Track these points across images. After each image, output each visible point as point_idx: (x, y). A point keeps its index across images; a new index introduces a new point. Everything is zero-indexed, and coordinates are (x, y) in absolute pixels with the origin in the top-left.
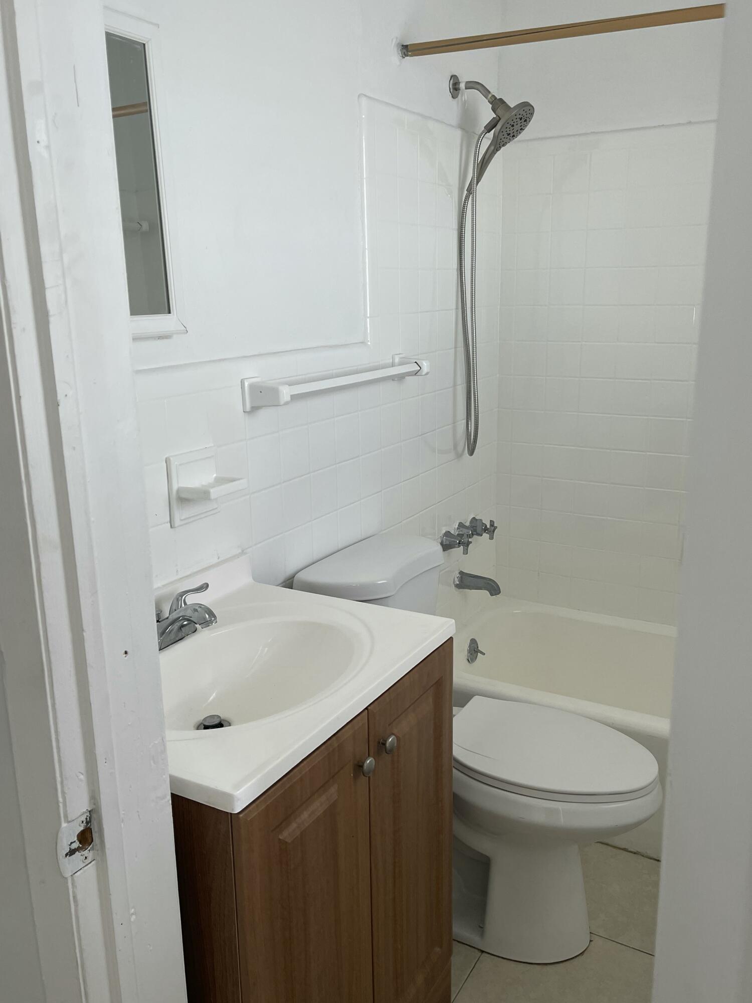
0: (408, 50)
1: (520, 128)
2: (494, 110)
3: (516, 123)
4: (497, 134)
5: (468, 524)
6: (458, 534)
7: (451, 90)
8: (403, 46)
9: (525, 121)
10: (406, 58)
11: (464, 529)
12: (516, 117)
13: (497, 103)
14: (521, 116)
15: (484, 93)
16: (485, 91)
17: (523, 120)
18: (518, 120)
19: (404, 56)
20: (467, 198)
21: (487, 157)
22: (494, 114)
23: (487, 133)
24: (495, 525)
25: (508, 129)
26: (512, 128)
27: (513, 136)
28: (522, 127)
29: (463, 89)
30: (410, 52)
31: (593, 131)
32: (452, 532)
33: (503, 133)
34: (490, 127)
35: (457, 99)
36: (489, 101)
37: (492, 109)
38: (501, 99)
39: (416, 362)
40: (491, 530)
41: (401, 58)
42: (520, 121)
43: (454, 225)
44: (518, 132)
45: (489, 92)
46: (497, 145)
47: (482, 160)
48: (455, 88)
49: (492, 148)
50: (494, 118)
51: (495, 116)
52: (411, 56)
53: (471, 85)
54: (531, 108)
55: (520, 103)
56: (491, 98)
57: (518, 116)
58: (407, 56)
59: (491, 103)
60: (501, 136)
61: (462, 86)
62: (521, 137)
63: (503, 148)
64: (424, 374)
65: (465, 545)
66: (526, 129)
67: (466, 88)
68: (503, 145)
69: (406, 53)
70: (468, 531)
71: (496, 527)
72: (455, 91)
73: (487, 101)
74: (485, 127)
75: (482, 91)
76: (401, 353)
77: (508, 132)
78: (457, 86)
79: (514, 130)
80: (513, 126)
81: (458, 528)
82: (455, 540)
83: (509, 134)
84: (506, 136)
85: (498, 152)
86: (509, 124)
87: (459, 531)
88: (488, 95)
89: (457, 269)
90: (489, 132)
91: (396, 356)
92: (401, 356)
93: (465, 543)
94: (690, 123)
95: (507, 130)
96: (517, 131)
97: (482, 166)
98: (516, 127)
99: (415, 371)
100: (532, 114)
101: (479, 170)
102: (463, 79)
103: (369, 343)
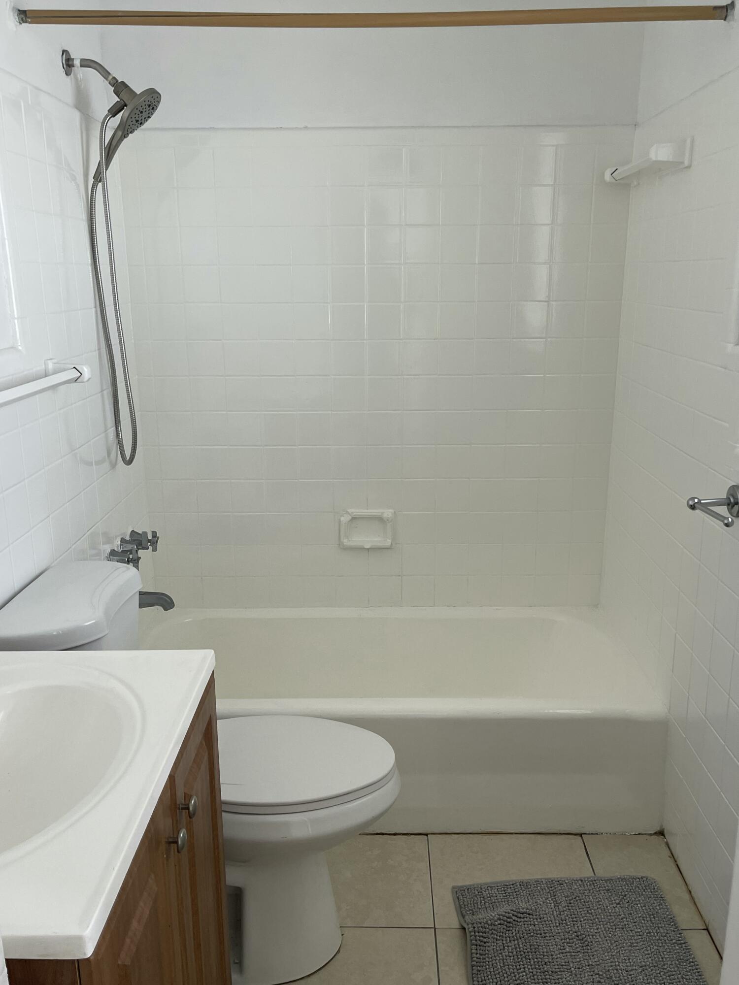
0: (25, 16)
1: (148, 116)
2: (117, 93)
3: (144, 110)
4: (125, 120)
5: (128, 538)
6: (122, 551)
7: (65, 66)
8: (19, 10)
9: (153, 108)
10: (23, 24)
11: (127, 545)
12: (145, 103)
13: (120, 87)
14: (149, 103)
15: (104, 75)
16: (105, 73)
17: (151, 107)
18: (147, 106)
19: (21, 22)
20: (94, 186)
21: (114, 143)
22: (117, 97)
23: (111, 117)
24: (158, 536)
25: (137, 116)
26: (140, 115)
27: (141, 123)
28: (150, 115)
29: (78, 67)
30: (29, 18)
31: (212, 127)
32: (116, 549)
33: (131, 120)
34: (114, 111)
35: (70, 76)
36: (110, 83)
37: (114, 92)
38: (122, 82)
39: (74, 368)
40: (154, 541)
41: (18, 24)
42: (149, 108)
43: (83, 216)
44: (146, 120)
45: (109, 74)
46: (125, 130)
47: (109, 144)
48: (68, 64)
49: (120, 133)
50: (118, 101)
51: (119, 100)
52: (30, 23)
53: (87, 63)
54: (159, 96)
55: (146, 90)
56: (111, 79)
57: (147, 103)
58: (26, 22)
59: (113, 86)
60: (129, 122)
61: (77, 63)
62: (147, 125)
63: (130, 135)
64: (86, 379)
65: (136, 561)
66: (153, 117)
67: (82, 66)
68: (131, 132)
69: (24, 19)
70: (132, 546)
71: (159, 537)
72: (68, 68)
73: (107, 83)
74: (109, 111)
75: (101, 71)
76: (51, 357)
77: (137, 119)
78: (70, 63)
79: (143, 118)
80: (142, 112)
81: (121, 545)
82: (124, 558)
83: (137, 121)
84: (134, 122)
85: (125, 139)
86: (138, 110)
87: (123, 548)
88: (108, 77)
89: (92, 264)
90: (114, 116)
91: (49, 361)
92: (53, 361)
93: (135, 560)
94: (306, 128)
95: (135, 116)
96: (145, 118)
97: (109, 152)
98: (145, 115)
99: (75, 378)
100: (159, 102)
101: (106, 157)
102: (77, 56)
103: (20, 348)
